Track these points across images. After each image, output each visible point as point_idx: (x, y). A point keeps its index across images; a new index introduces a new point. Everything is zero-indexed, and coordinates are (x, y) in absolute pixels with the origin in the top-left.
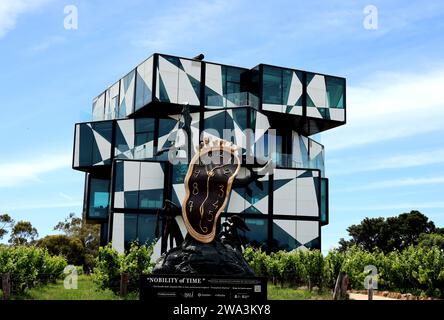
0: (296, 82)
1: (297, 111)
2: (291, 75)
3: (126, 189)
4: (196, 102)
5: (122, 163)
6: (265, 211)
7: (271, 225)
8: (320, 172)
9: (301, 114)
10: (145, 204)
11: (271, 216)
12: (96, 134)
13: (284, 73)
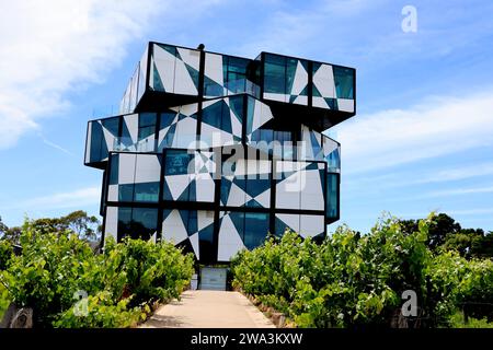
0: (301, 71)
1: (302, 101)
2: (296, 64)
3: (120, 183)
4: (195, 92)
5: (118, 155)
6: (267, 205)
7: (273, 220)
8: (326, 163)
9: (306, 104)
10: (140, 197)
11: (273, 210)
12: (105, 130)
13: (288, 62)
